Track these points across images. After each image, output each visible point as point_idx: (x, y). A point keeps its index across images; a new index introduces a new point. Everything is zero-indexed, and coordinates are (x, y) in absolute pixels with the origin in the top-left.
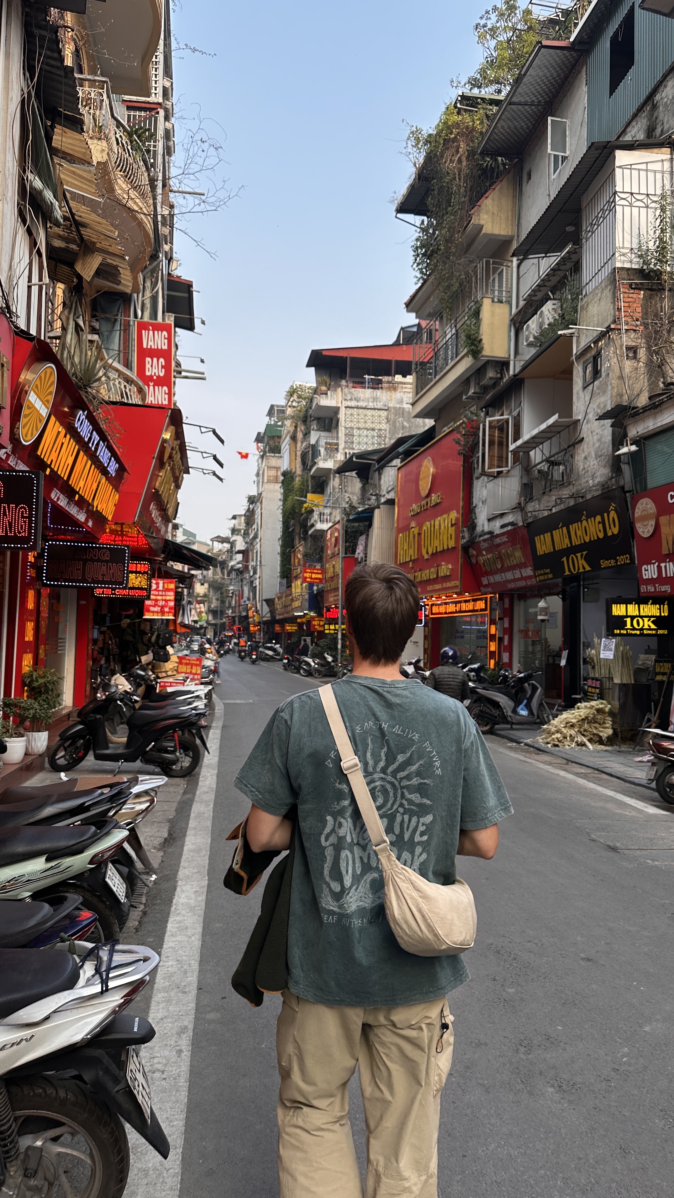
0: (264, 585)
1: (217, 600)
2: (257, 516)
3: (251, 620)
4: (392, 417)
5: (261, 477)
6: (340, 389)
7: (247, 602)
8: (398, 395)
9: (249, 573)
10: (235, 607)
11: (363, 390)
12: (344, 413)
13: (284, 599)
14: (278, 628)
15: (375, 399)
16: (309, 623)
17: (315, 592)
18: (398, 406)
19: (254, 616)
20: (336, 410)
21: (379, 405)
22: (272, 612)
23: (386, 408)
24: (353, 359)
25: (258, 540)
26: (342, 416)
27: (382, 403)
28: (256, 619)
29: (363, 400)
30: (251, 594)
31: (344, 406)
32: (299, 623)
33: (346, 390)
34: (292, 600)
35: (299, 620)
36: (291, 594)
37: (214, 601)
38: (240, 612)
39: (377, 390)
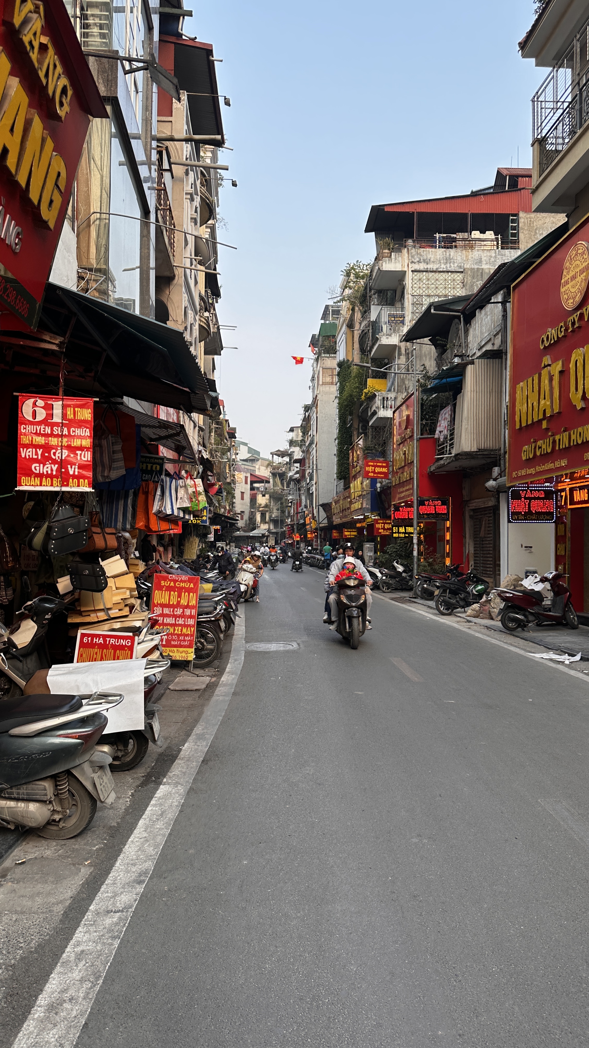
0: (321, 491)
1: (278, 510)
2: (313, 422)
3: (308, 527)
4: (469, 280)
5: (316, 381)
6: (406, 249)
7: (305, 510)
8: (475, 254)
9: (306, 481)
10: (294, 516)
11: (433, 250)
12: (410, 278)
13: (341, 502)
14: (335, 534)
15: (448, 260)
16: (371, 527)
17: (379, 490)
18: (476, 267)
19: (311, 523)
20: (401, 275)
21: (453, 267)
22: (329, 518)
23: (462, 270)
24: (420, 214)
25: (314, 446)
26: (408, 281)
27: (456, 265)
28: (313, 526)
29: (433, 262)
30: (308, 501)
31: (410, 270)
32: (358, 528)
33: (413, 251)
34: (351, 503)
35: (358, 525)
36: (349, 497)
37: (275, 511)
38: (298, 520)
39: (450, 250)
